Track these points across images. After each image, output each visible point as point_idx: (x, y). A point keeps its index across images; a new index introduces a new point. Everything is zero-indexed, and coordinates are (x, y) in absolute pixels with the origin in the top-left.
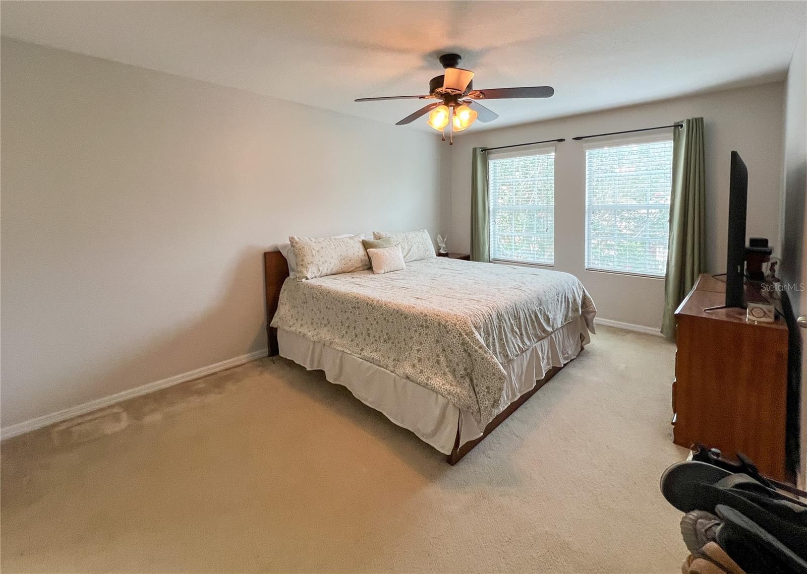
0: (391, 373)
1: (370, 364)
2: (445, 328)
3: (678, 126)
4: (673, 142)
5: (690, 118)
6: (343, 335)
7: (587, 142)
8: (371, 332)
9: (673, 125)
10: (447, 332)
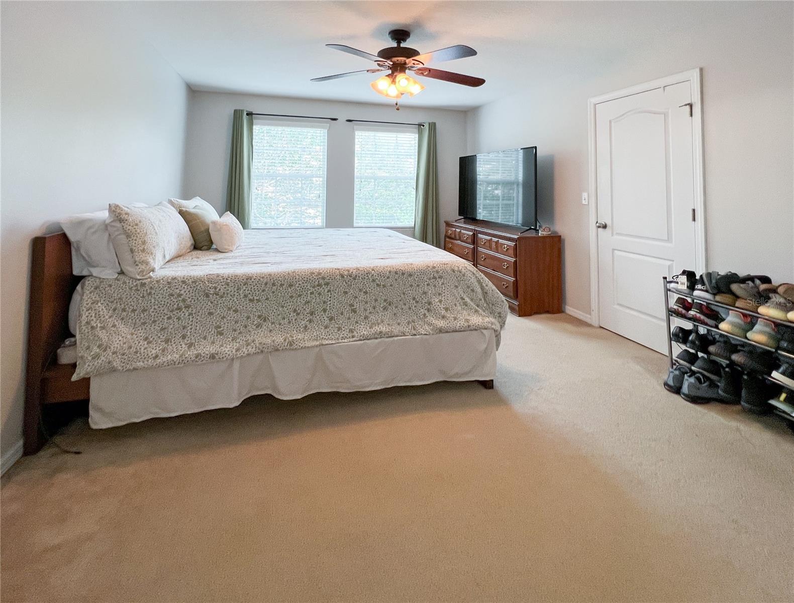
0: (414, 337)
1: (377, 341)
2: (461, 273)
3: (420, 125)
4: (417, 135)
5: (431, 122)
6: (306, 326)
7: (356, 125)
8: (356, 306)
9: (417, 123)
10: (464, 275)
